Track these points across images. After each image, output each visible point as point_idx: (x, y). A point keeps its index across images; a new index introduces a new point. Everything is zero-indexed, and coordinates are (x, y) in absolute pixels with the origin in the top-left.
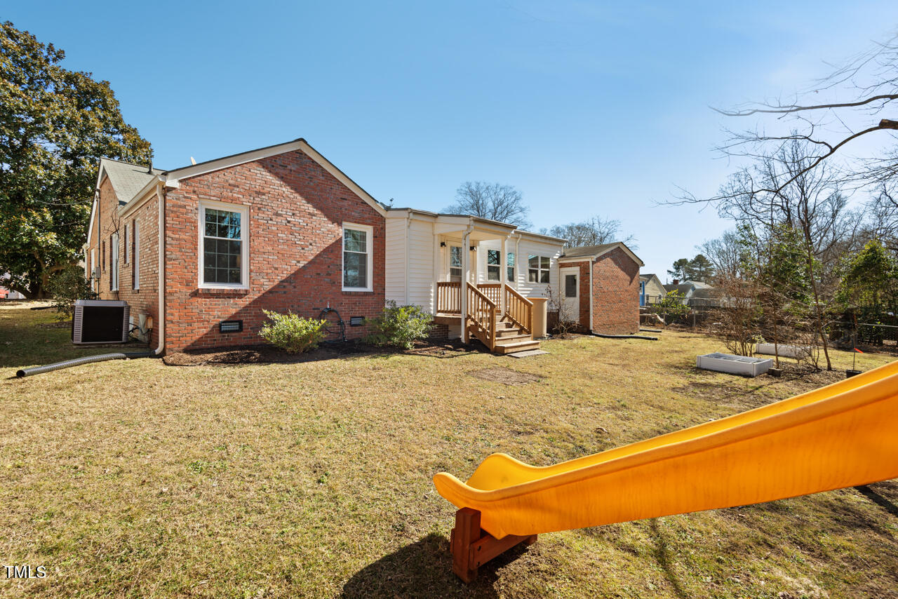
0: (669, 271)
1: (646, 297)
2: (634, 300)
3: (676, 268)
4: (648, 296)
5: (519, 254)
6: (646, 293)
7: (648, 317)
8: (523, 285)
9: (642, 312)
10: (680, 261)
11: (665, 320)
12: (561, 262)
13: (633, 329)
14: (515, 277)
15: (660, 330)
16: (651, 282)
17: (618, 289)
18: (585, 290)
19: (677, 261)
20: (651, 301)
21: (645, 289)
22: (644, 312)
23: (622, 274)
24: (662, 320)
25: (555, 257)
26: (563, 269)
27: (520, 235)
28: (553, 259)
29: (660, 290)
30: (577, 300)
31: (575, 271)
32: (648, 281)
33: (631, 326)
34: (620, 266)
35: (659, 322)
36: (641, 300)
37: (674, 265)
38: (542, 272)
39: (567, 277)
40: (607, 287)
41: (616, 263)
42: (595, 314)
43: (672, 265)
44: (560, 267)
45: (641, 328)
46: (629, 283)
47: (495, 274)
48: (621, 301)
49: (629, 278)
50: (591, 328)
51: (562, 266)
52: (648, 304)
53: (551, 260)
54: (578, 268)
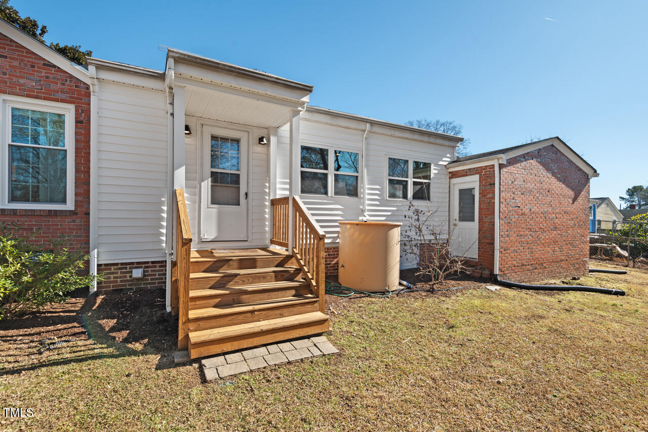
0: (621, 198)
1: (597, 222)
2: (580, 227)
3: (629, 195)
4: (599, 222)
5: (367, 155)
6: (597, 218)
7: (602, 248)
8: (377, 203)
9: (592, 241)
10: (635, 188)
11: (630, 255)
12: (451, 170)
13: (577, 269)
14: (360, 190)
15: (623, 269)
16: (603, 206)
17: (550, 210)
18: (488, 210)
19: (631, 188)
20: (604, 226)
21: (597, 213)
22: (596, 241)
23: (558, 186)
24: (625, 253)
25: (441, 163)
26: (454, 181)
27: (368, 125)
28: (436, 165)
29: (615, 215)
30: (475, 225)
31: (473, 182)
32: (600, 205)
33: (573, 265)
34: (554, 174)
35: (620, 256)
36: (590, 226)
37: (628, 191)
38: (415, 183)
39: (462, 192)
40: (529, 206)
41: (548, 169)
42: (504, 250)
43: (626, 192)
44: (450, 178)
45: (592, 267)
46: (571, 201)
47: (317, 184)
48: (555, 228)
49: (571, 193)
50: (497, 271)
51: (453, 175)
52: (600, 230)
53: (432, 167)
54: (476, 177)
